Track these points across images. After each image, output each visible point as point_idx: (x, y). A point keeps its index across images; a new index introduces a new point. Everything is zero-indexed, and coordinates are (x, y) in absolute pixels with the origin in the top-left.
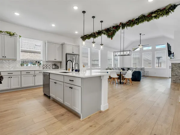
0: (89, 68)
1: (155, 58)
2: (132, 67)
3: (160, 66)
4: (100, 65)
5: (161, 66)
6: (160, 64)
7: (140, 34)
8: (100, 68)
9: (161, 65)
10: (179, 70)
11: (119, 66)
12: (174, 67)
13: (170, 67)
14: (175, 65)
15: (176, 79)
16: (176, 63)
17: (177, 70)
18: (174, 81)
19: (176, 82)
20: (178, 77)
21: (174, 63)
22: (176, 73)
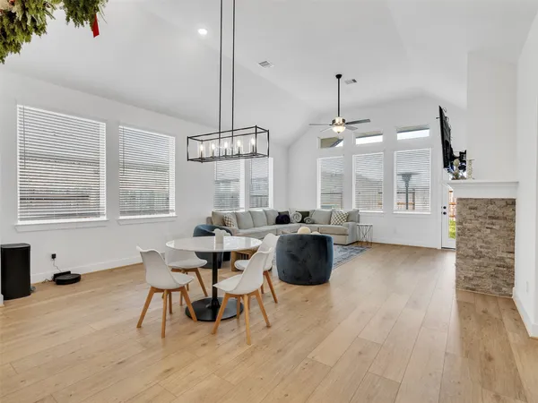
0: (104, 218)
1: (395, 175)
2: (319, 207)
3: (410, 201)
4: (172, 206)
5: (414, 201)
6: (410, 195)
7: (339, 76)
8: (174, 214)
9: (414, 198)
10: (489, 231)
11: (271, 206)
12: (468, 217)
13: (444, 210)
14: (471, 209)
15: (479, 274)
16: (476, 199)
17: (480, 231)
18: (471, 279)
19: (478, 285)
20: (485, 265)
21: (467, 199)
22: (478, 246)
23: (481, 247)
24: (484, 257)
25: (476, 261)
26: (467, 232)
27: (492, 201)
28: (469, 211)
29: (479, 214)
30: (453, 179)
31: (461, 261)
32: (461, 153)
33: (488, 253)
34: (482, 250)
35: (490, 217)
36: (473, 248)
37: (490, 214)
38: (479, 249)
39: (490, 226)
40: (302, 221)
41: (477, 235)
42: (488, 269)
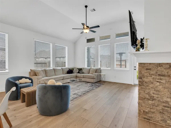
1: (115, 54)
7: (86, 7)
8: (8, 71)
10: (158, 84)
11: (67, 66)
12: (146, 74)
13: (135, 68)
14: (147, 69)
15: (152, 110)
16: (150, 64)
17: (152, 83)
18: (147, 113)
19: (151, 117)
20: (156, 105)
21: (144, 64)
22: (151, 92)
23: (153, 93)
24: (155, 100)
25: (150, 102)
26: (145, 84)
27: (160, 65)
28: (146, 71)
29: (152, 72)
30: (136, 51)
31: (141, 101)
32: (141, 39)
33: (158, 98)
34: (154, 95)
35: (159, 75)
36: (149, 94)
37: (159, 73)
38: (152, 95)
39: (160, 81)
40: (79, 73)
41: (151, 86)
42: (158, 108)
